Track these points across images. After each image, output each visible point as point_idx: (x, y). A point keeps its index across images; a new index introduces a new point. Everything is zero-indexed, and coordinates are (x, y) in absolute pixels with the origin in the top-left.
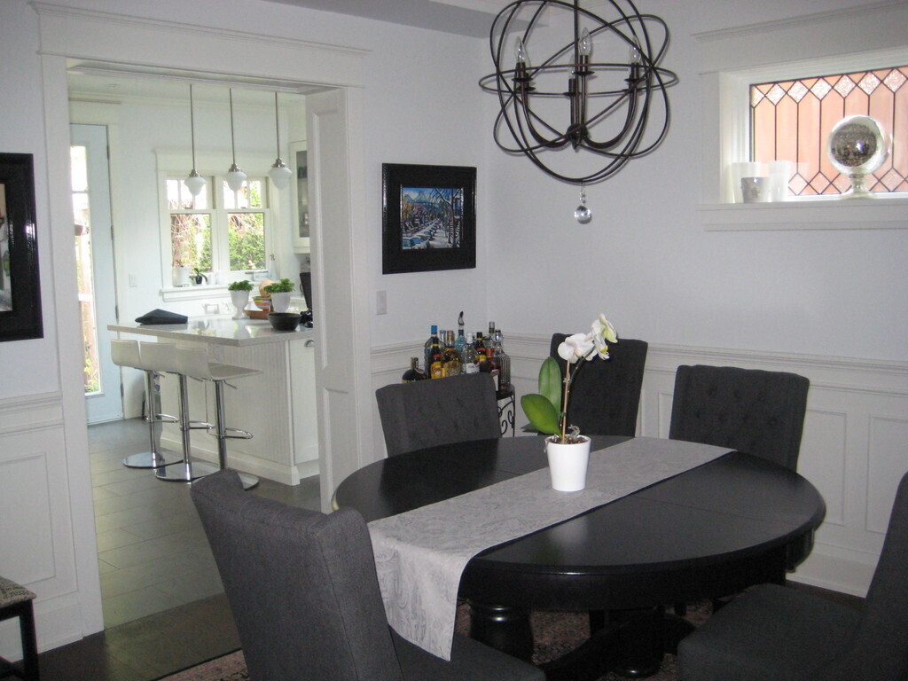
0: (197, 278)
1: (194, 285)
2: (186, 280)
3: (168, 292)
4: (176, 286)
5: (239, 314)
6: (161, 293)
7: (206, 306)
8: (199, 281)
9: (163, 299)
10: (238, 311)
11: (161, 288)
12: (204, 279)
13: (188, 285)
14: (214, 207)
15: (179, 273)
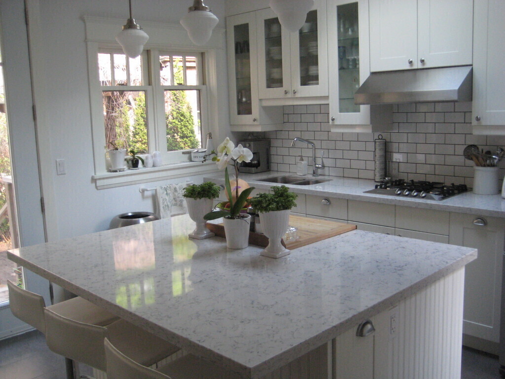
0: (132, 161)
1: (129, 169)
2: (122, 165)
3: (100, 179)
4: (110, 171)
5: (199, 230)
6: (94, 180)
7: (143, 191)
8: (134, 163)
9: (96, 187)
10: (198, 226)
11: (93, 174)
12: (140, 162)
13: (123, 170)
14: (150, 84)
15: (113, 156)
